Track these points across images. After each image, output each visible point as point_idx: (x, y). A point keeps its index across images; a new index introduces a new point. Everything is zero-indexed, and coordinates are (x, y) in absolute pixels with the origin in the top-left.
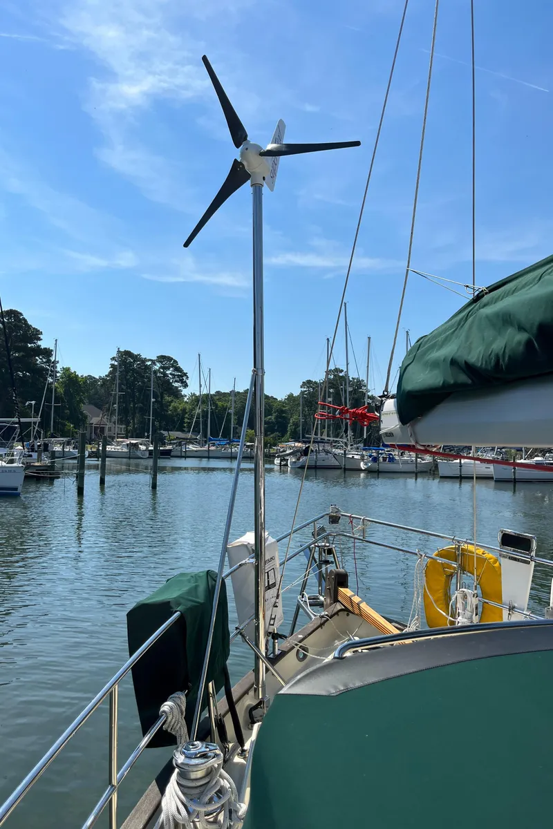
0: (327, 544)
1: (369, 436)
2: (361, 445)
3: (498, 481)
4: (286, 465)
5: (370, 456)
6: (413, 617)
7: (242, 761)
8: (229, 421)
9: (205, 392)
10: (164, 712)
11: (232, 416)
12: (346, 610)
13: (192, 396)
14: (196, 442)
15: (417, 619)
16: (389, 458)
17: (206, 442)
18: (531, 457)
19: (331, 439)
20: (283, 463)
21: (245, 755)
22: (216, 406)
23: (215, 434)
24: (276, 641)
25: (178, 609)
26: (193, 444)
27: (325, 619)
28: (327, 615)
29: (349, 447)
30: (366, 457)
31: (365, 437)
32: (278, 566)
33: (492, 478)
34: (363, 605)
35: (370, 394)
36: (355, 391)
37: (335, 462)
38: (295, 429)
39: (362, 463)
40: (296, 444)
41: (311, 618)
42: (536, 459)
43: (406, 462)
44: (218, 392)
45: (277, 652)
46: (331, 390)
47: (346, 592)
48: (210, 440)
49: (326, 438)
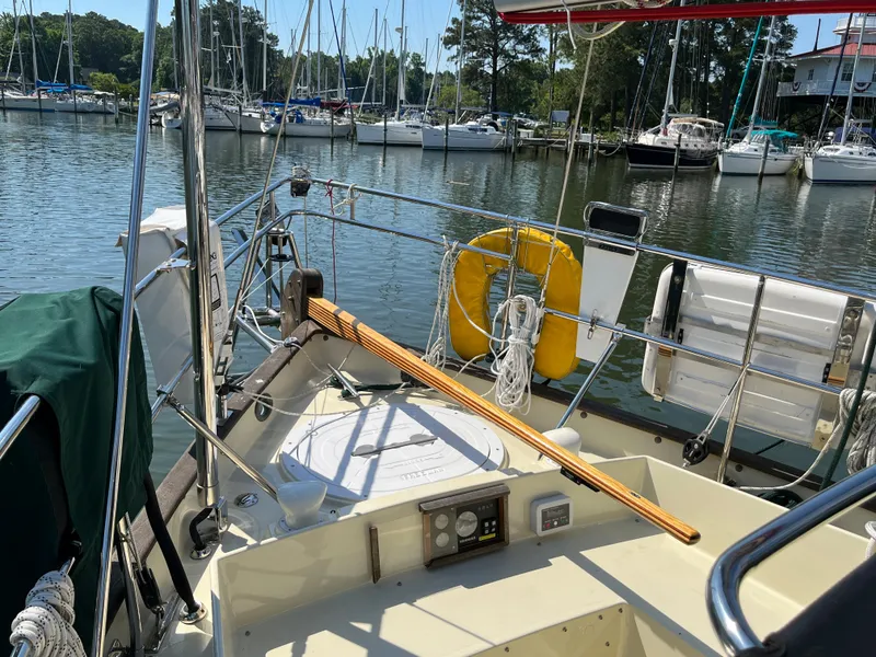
0: (282, 230)
1: (270, 89)
2: (260, 101)
3: (428, 149)
4: (159, 125)
5: (273, 115)
6: (435, 336)
7: (193, 629)
8: (65, 58)
9: (22, 13)
10: (22, 637)
11: (70, 51)
12: (325, 332)
13: (5, 18)
14: (18, 87)
15: (440, 342)
16: (298, 118)
17: (33, 88)
18: (463, 121)
19: (219, 89)
20: (154, 121)
21: (197, 616)
22: (44, 33)
23: (46, 75)
24: (225, 397)
25: (30, 390)
26: (13, 90)
27: (293, 348)
28: (296, 342)
29: (245, 103)
30: (267, 116)
31: (264, 89)
32: (222, 269)
33: (420, 146)
34: (361, 327)
35: (268, 31)
36: (247, 26)
37: (226, 122)
38: (167, 75)
39: (262, 124)
40: (172, 95)
41: (268, 349)
42: (470, 123)
43: (318, 124)
44: (45, 15)
45: (227, 414)
46: (216, 23)
47: (321, 303)
48: (39, 84)
49: (213, 89)
